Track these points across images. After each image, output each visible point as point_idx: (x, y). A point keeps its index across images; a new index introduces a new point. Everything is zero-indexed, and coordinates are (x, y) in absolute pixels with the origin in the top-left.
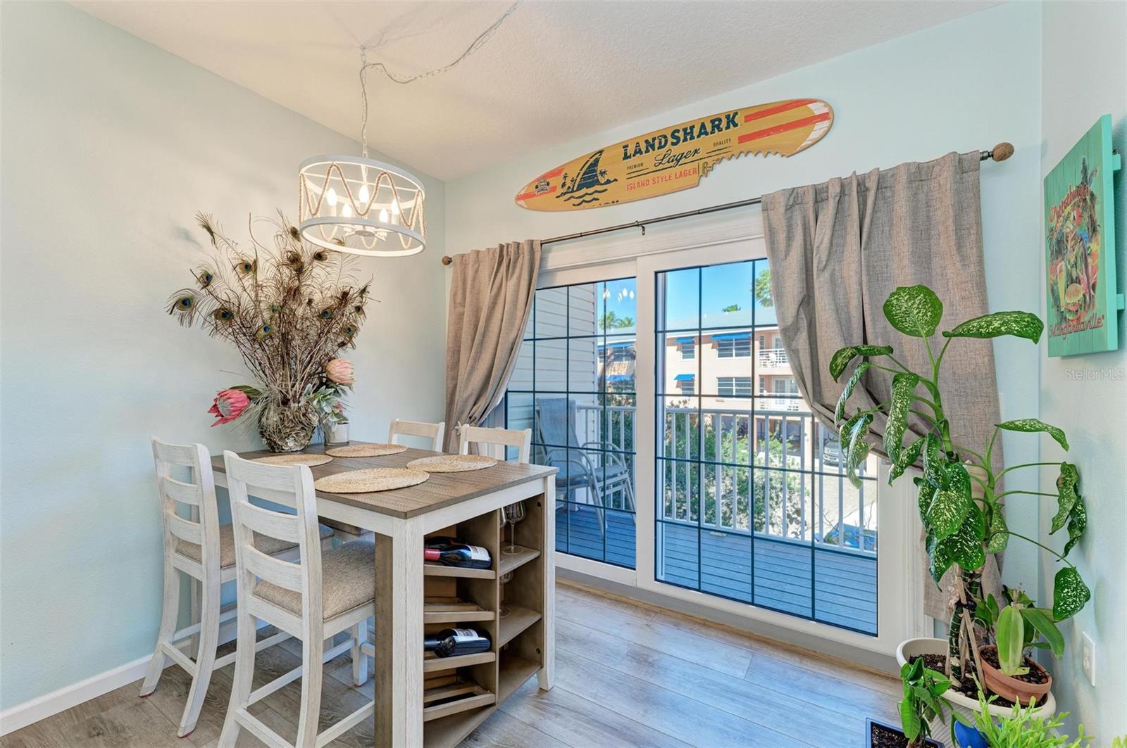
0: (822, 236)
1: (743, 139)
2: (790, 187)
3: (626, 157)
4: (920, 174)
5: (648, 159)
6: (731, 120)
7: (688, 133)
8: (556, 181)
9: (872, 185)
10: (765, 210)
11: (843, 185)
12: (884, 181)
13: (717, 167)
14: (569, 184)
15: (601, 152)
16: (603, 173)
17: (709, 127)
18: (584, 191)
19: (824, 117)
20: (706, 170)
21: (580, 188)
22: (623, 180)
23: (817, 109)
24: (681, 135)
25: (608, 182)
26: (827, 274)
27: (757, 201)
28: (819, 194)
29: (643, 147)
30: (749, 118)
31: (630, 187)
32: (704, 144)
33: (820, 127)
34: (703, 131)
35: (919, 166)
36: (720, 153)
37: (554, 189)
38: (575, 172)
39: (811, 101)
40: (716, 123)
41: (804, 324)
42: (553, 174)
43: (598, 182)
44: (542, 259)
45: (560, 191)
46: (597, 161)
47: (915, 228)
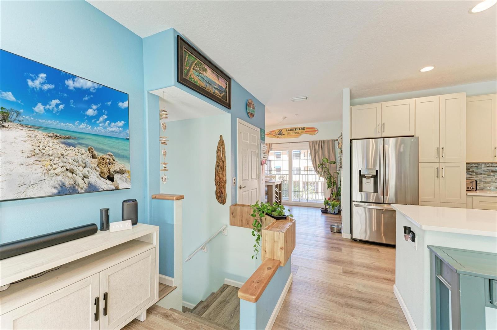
0: (317, 148)
1: (306, 132)
2: (313, 140)
3: (287, 131)
4: (328, 141)
5: (291, 132)
6: (304, 129)
7: (297, 129)
8: (274, 133)
9: (323, 142)
10: (309, 143)
11: (319, 141)
12: (324, 141)
13: (302, 135)
14: (276, 133)
15: (282, 129)
16: (283, 133)
17: (301, 129)
18: (279, 135)
19: (317, 131)
20: (300, 135)
21: (278, 135)
22: (286, 135)
23: (316, 130)
24: (296, 129)
25: (283, 134)
26: (317, 154)
27: (308, 142)
28: (316, 142)
29: (290, 130)
30: (307, 129)
31: (288, 136)
32: (300, 131)
33: (317, 132)
34: (300, 129)
35: (328, 140)
36: (302, 133)
37: (273, 134)
38: (277, 132)
39: (316, 128)
40: (302, 128)
41: (315, 160)
42: (273, 131)
43: (282, 134)
44: (271, 146)
45: (274, 135)
46: (281, 131)
47: (328, 148)
